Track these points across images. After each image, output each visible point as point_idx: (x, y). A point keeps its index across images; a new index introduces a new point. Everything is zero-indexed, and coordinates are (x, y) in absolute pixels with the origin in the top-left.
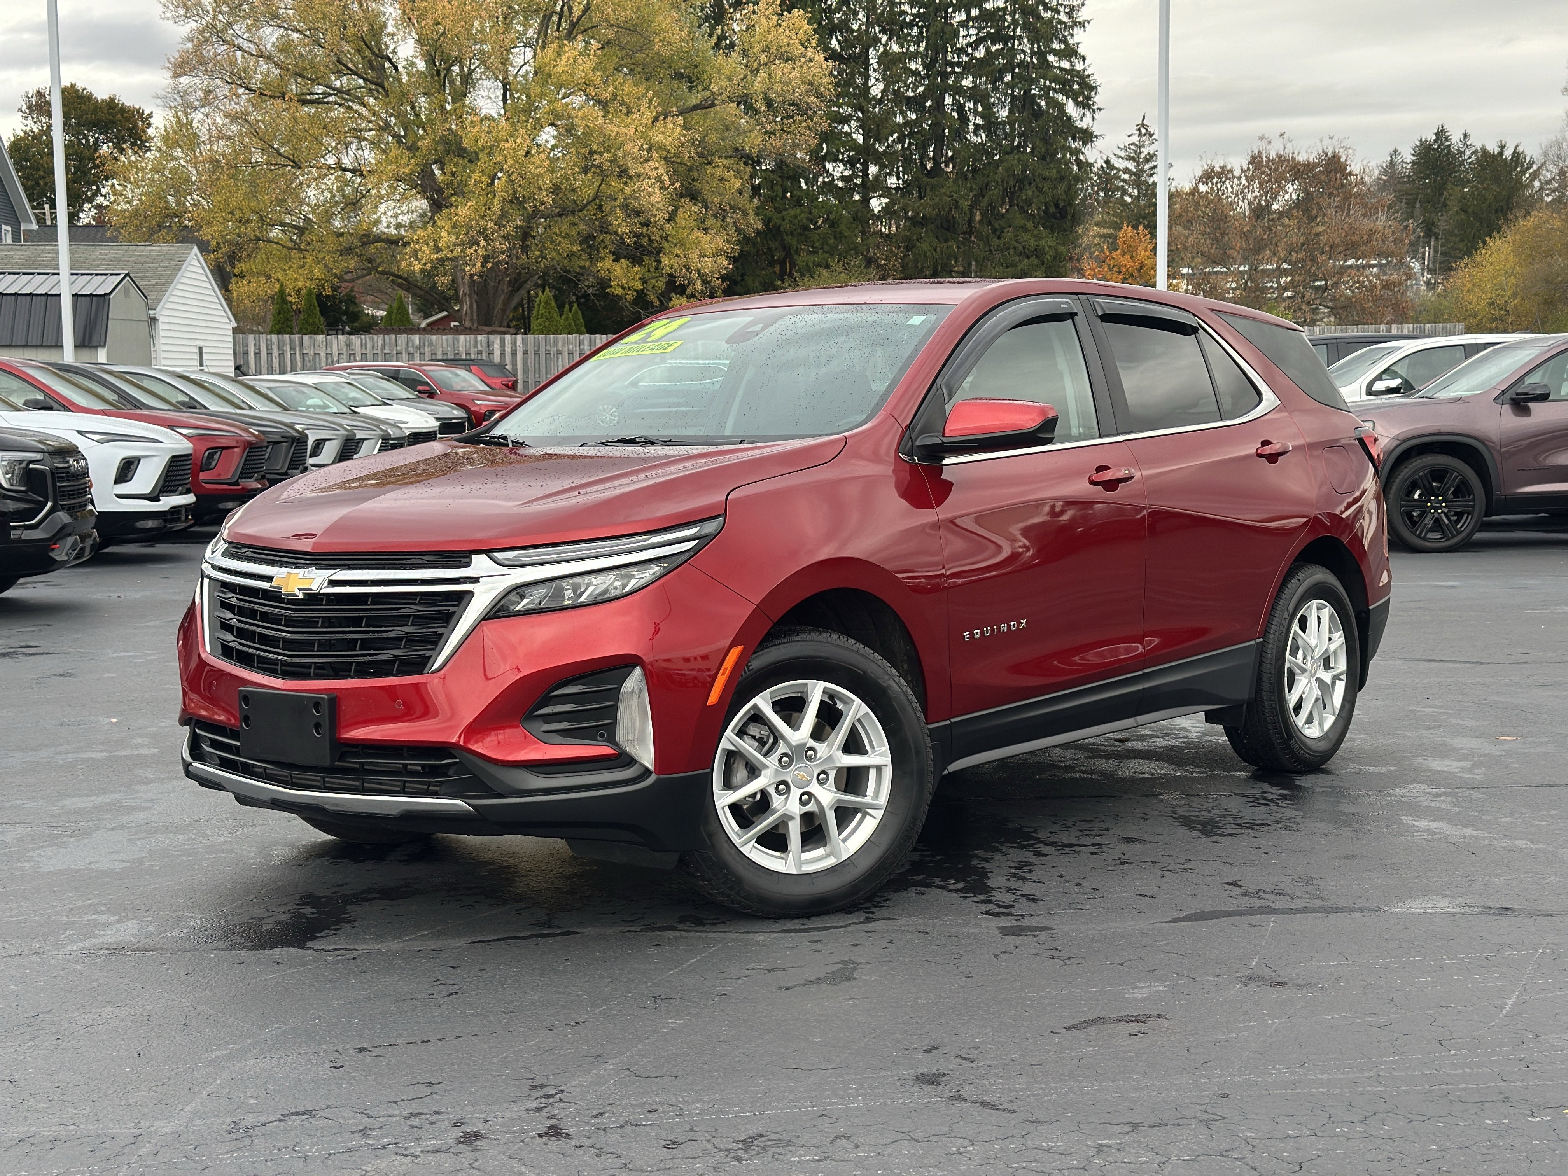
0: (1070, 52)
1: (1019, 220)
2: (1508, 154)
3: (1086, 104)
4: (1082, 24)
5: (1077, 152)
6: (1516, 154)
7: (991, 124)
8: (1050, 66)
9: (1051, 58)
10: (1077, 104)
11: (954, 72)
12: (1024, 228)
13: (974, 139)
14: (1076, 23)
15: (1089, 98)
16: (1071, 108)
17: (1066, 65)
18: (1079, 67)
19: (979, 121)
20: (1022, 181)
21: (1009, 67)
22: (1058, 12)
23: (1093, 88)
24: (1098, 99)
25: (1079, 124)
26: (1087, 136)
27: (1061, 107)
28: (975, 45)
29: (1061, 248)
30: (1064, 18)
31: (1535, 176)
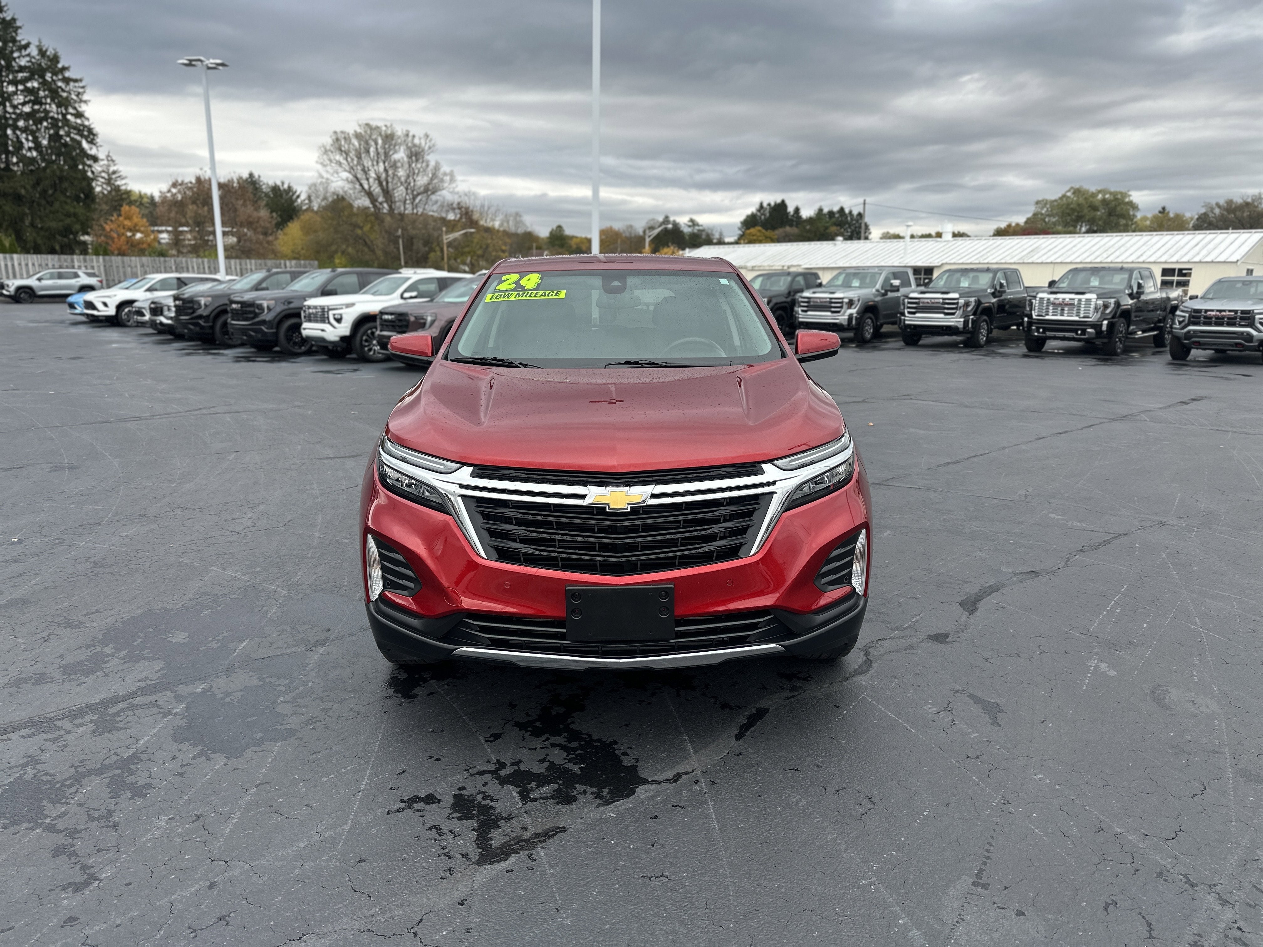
0: (79, 115)
1: (62, 198)
2: (286, 186)
3: (92, 142)
4: (85, 102)
5: (90, 166)
6: (289, 187)
7: (38, 146)
8: (68, 121)
9: (69, 117)
10: (88, 142)
11: (11, 117)
12: (66, 203)
13: (29, 154)
14: (81, 101)
15: (93, 139)
16: (85, 145)
17: (79, 121)
18: (86, 123)
19: (31, 145)
20: (61, 179)
21: (46, 118)
22: (70, 94)
23: (94, 135)
24: (98, 140)
25: (89, 152)
26: (95, 159)
27: (79, 143)
28: (24, 104)
29: (88, 214)
30: (74, 97)
31: (298, 197)
